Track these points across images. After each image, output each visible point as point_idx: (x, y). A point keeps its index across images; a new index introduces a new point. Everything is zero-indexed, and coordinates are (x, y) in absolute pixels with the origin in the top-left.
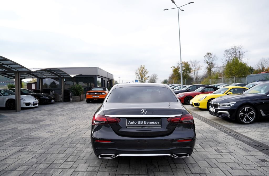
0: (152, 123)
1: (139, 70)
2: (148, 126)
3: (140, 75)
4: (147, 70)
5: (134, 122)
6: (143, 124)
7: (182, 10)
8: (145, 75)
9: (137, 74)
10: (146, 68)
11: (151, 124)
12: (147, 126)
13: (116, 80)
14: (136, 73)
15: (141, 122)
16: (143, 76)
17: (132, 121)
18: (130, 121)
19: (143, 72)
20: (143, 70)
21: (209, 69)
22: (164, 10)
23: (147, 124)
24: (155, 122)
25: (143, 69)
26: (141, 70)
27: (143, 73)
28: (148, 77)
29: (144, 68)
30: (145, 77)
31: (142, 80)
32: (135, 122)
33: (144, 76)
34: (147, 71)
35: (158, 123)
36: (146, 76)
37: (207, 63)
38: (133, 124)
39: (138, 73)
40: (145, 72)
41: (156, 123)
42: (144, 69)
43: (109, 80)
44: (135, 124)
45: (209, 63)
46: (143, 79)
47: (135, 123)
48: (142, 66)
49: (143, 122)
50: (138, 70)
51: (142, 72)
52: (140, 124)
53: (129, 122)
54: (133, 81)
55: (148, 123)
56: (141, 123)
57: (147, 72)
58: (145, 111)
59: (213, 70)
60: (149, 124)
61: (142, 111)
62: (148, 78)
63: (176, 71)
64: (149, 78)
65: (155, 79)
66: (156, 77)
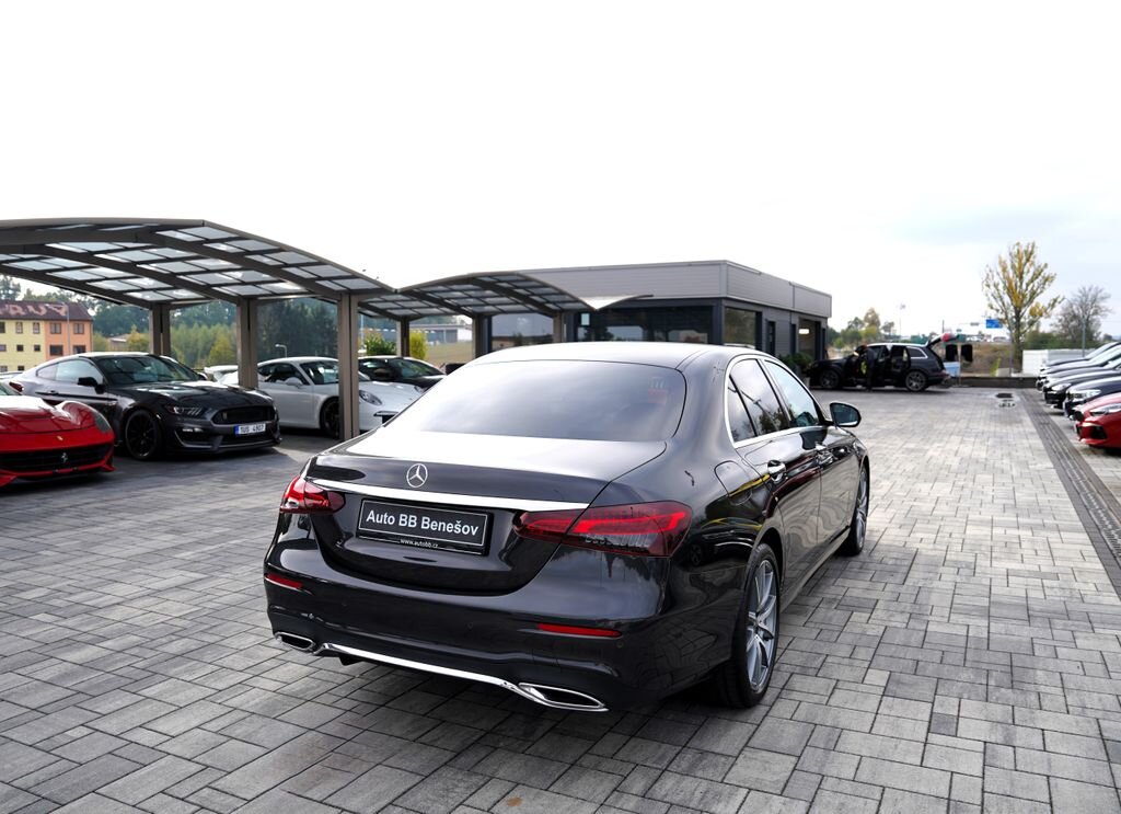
0: (449, 528)
1: (1004, 270)
2: (433, 542)
3: (1011, 291)
4: (1046, 265)
5: (386, 516)
6: (418, 530)
8: (1034, 294)
9: (992, 288)
10: (1040, 258)
11: (446, 535)
12: (428, 541)
13: (890, 321)
14: (988, 286)
15: (410, 521)
16: (1024, 296)
17: (379, 511)
18: (372, 512)
19: (1027, 278)
20: (1025, 270)
23: (429, 532)
24: (462, 525)
25: (1028, 260)
26: (1013, 267)
27: (1028, 285)
28: (1055, 301)
29: (1029, 255)
30: (1034, 304)
31: (1018, 316)
32: (389, 515)
33: (1031, 300)
34: (1046, 272)
35: (474, 533)
36: (1042, 300)
38: (382, 526)
39: (996, 286)
40: (1035, 276)
41: (466, 530)
42: (1033, 264)
43: (800, 318)
44: (387, 527)
46: (1026, 312)
47: (391, 520)
48: (1023, 248)
49: (419, 522)
50: (1000, 270)
51: (1021, 278)
52: (406, 529)
53: (371, 516)
54: (977, 324)
55: (434, 526)
56: (410, 526)
57: (1046, 280)
58: (422, 471)
60: (437, 533)
61: (414, 471)
62: (1053, 306)
64: (1058, 309)
65: (1096, 313)
66: (1102, 304)
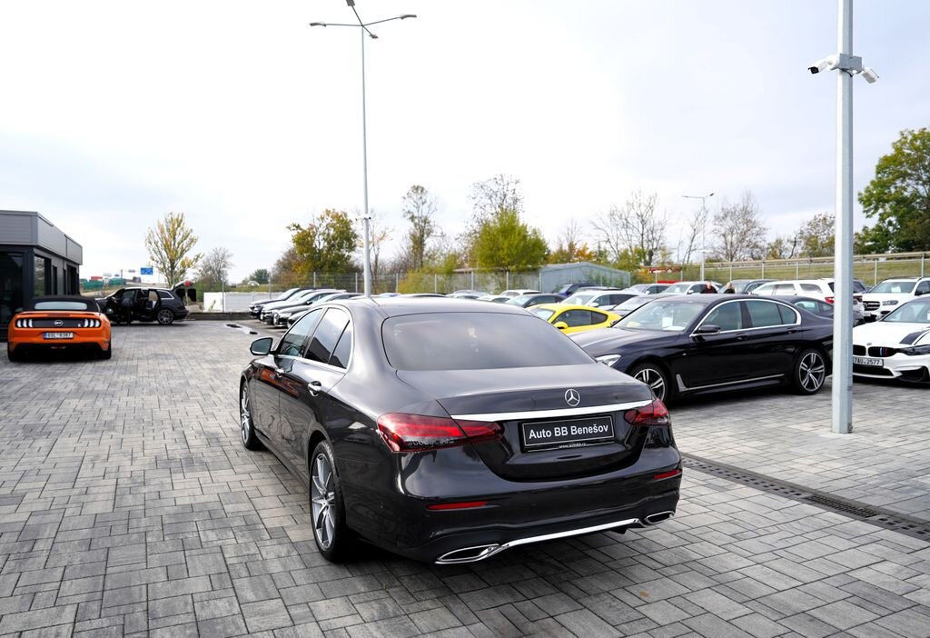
0: (590, 430)
1: (162, 232)
2: (581, 442)
3: (167, 247)
4: (191, 230)
6: (569, 436)
7: (373, 34)
8: (183, 251)
9: (153, 244)
10: (187, 225)
11: (589, 435)
12: (578, 442)
14: (150, 243)
15: (563, 431)
16: (177, 252)
17: (537, 429)
18: (532, 431)
19: (178, 238)
20: (177, 233)
21: (418, 242)
22: (312, 25)
23: (578, 436)
24: (598, 426)
25: (179, 226)
26: (168, 230)
27: (179, 244)
28: (198, 256)
29: (180, 222)
30: (184, 258)
31: (173, 267)
32: (546, 431)
33: (182, 254)
34: (192, 235)
35: (606, 430)
36: (189, 255)
37: (412, 218)
38: (543, 440)
39: (156, 243)
40: (185, 237)
41: (601, 429)
42: (182, 229)
44: (547, 439)
45: (416, 221)
46: (178, 264)
47: (549, 434)
48: (175, 217)
49: (569, 430)
50: (159, 231)
51: (174, 239)
52: (561, 438)
53: (532, 434)
54: (134, 271)
55: (580, 431)
56: (563, 434)
57: (192, 241)
58: (576, 396)
59: (430, 243)
60: (583, 436)
61: (569, 397)
62: (196, 260)
63: (304, 240)
64: (200, 262)
65: (224, 266)
66: (228, 260)
